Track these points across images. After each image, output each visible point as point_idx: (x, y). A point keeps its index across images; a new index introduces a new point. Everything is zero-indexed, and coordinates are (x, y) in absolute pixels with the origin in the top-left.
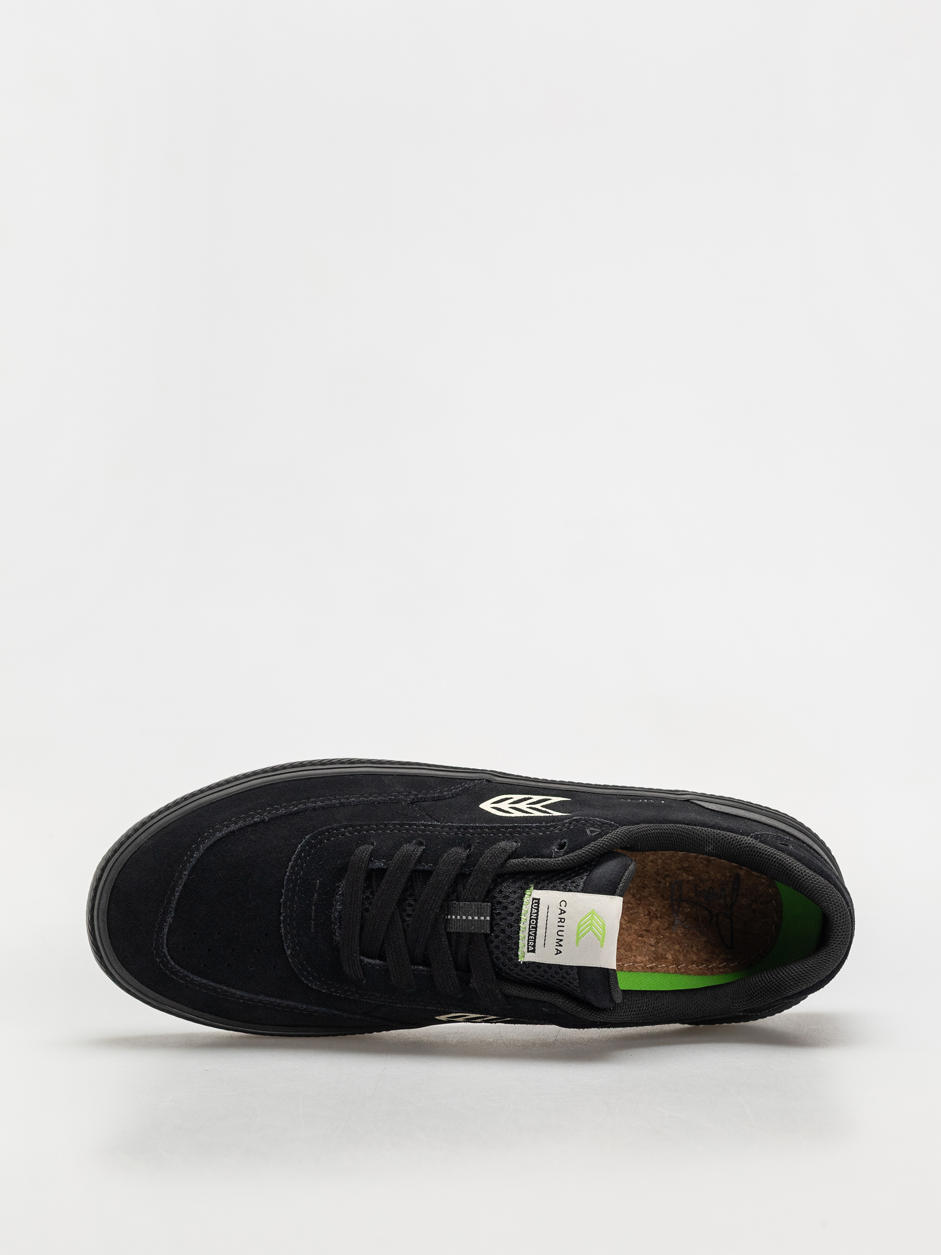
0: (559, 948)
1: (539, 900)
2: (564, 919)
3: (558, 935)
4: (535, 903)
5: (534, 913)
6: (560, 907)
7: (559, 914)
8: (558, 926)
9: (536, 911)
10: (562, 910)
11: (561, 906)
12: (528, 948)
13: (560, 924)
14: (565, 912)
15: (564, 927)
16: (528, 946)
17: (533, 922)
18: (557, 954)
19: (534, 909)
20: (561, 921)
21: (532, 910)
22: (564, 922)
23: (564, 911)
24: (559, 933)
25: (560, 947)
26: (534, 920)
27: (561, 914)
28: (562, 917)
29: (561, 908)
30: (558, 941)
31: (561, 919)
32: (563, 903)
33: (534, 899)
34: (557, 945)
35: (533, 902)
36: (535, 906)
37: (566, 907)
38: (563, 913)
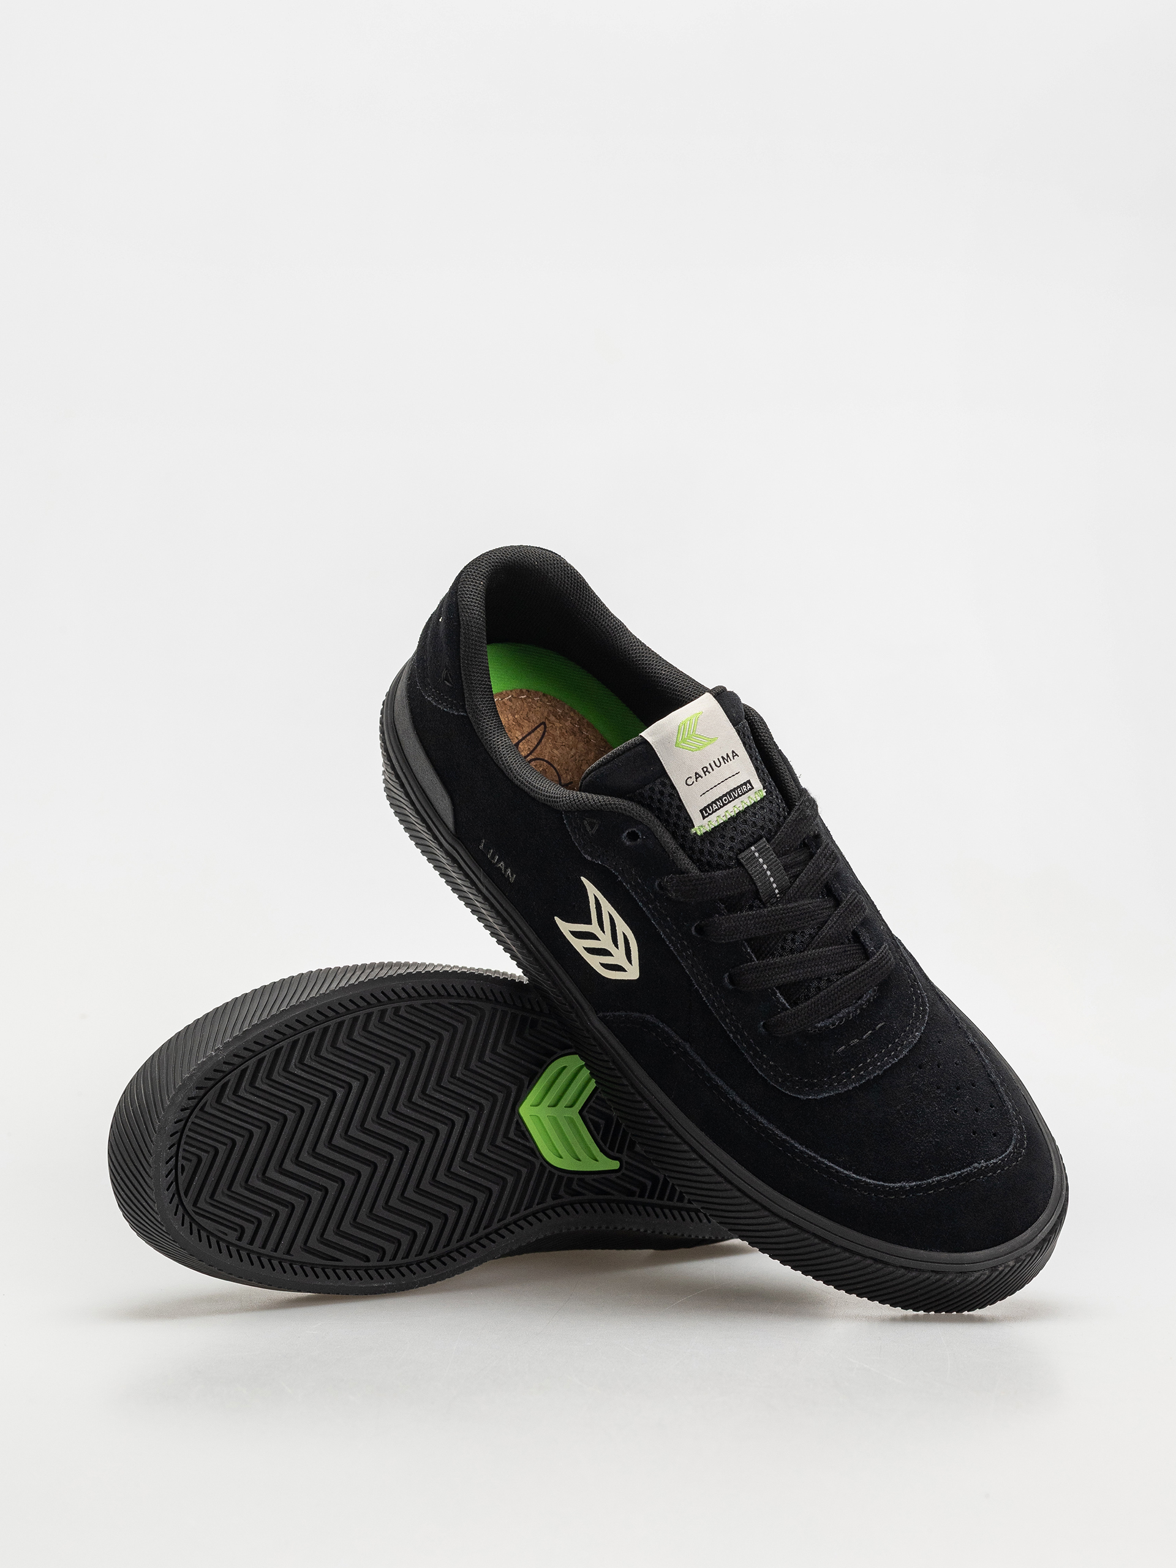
0: (731, 755)
1: (701, 811)
2: (702, 769)
3: (720, 764)
4: (706, 812)
5: (717, 805)
7: (702, 777)
8: (713, 770)
9: (714, 805)
10: (697, 778)
11: (693, 782)
12: (750, 790)
13: (710, 769)
14: (696, 774)
15: (709, 764)
16: (748, 791)
17: (725, 800)
18: (736, 755)
19: (713, 809)
20: (707, 771)
21: (716, 810)
22: (706, 767)
23: (696, 776)
24: (718, 764)
25: (729, 755)
26: (723, 800)
27: (700, 776)
28: (703, 772)
29: (695, 780)
30: (726, 761)
31: (705, 772)
32: (688, 783)
33: (704, 818)
34: (729, 760)
35: (707, 816)
36: (710, 810)
37: (691, 777)
38: (698, 774)
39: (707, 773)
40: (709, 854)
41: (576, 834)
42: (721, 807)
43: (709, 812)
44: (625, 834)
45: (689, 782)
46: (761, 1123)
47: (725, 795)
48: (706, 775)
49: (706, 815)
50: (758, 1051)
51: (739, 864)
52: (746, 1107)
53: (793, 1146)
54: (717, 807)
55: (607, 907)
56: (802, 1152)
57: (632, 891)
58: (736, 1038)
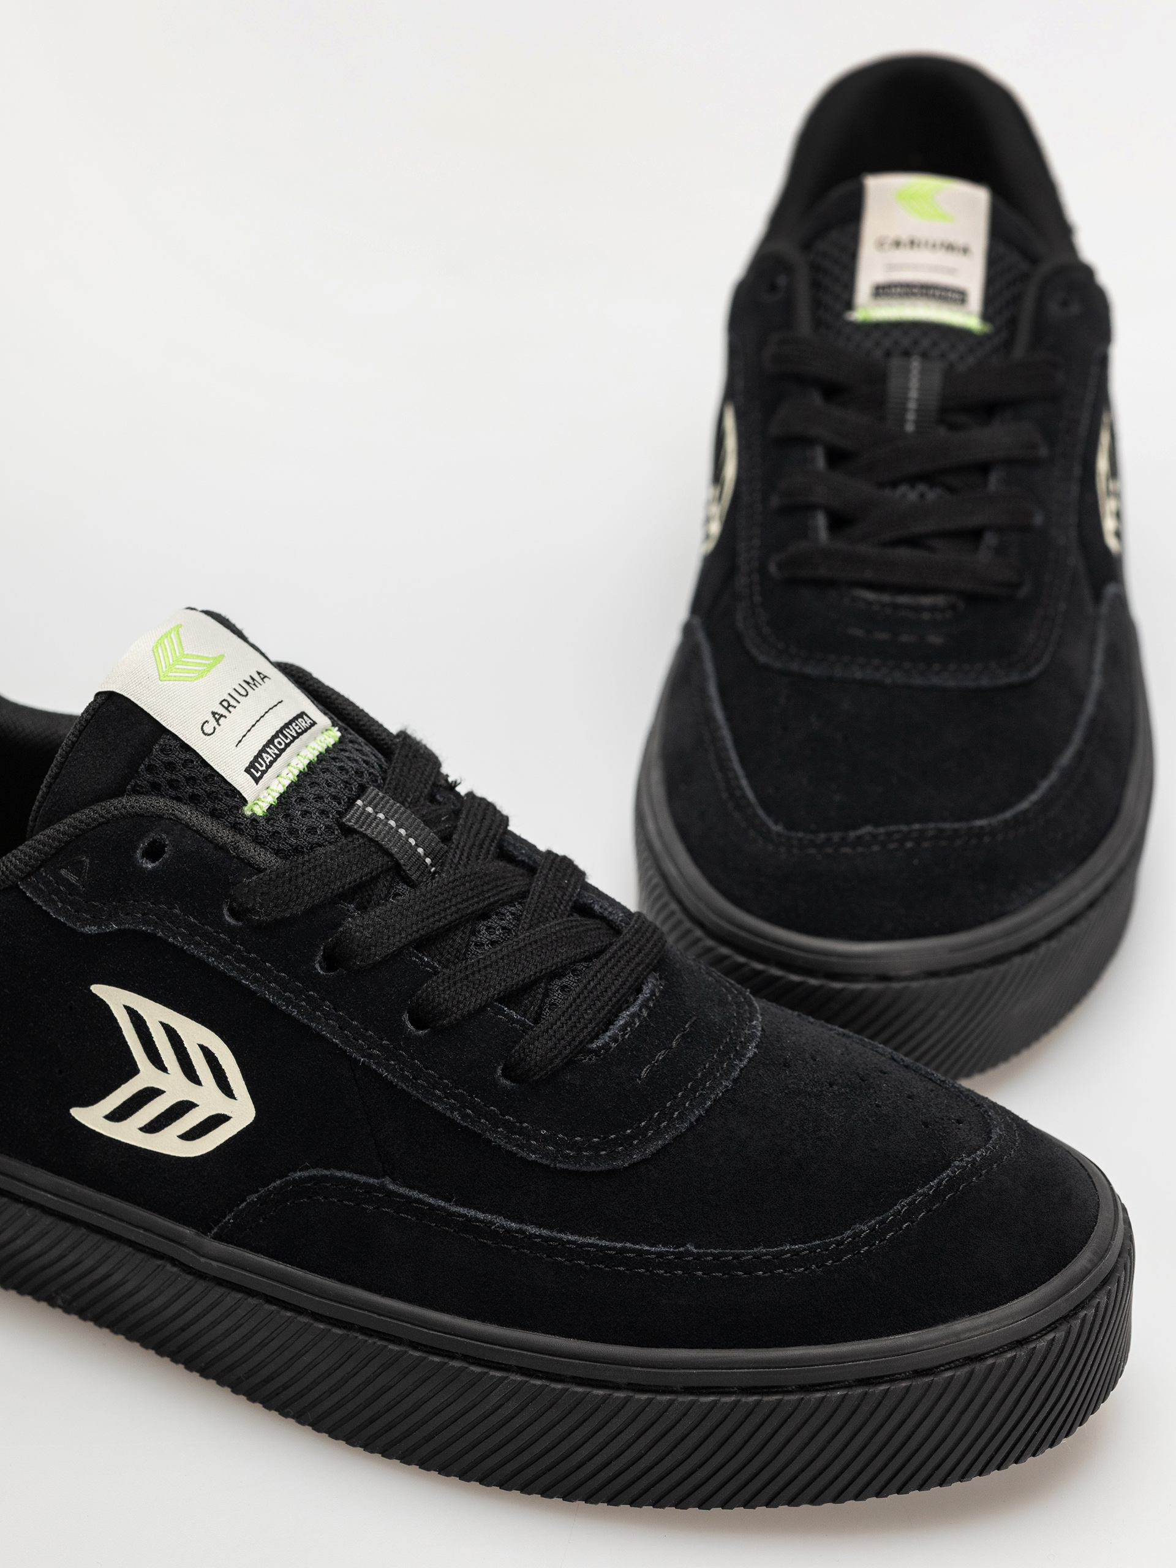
0: (257, 678)
1: (247, 770)
2: (221, 703)
3: (247, 692)
4: (257, 770)
5: (271, 755)
6: (217, 726)
7: (225, 717)
8: (239, 702)
9: (264, 755)
10: (217, 721)
11: (215, 728)
12: (310, 725)
13: (233, 702)
14: (214, 714)
15: (229, 694)
16: (308, 727)
17: (280, 743)
18: (265, 677)
19: (265, 762)
20: (229, 705)
21: (272, 763)
22: (224, 700)
23: (214, 716)
24: (243, 692)
25: (254, 677)
26: (276, 743)
27: (222, 716)
28: (224, 709)
29: (215, 724)
30: (254, 687)
31: (227, 709)
32: (206, 731)
33: (257, 780)
34: (256, 683)
35: (261, 777)
36: (262, 766)
37: (207, 721)
38: (216, 713)
39: (230, 708)
40: (290, 833)
41: (55, 903)
42: (278, 756)
43: (261, 769)
44: (139, 853)
45: (208, 729)
46: (569, 1242)
47: (276, 736)
48: (230, 712)
49: (258, 775)
50: (513, 1123)
51: (348, 831)
52: (532, 1230)
53: (640, 1253)
54: (271, 758)
55: (155, 1013)
56: (660, 1255)
57: (189, 945)
58: (465, 1117)
